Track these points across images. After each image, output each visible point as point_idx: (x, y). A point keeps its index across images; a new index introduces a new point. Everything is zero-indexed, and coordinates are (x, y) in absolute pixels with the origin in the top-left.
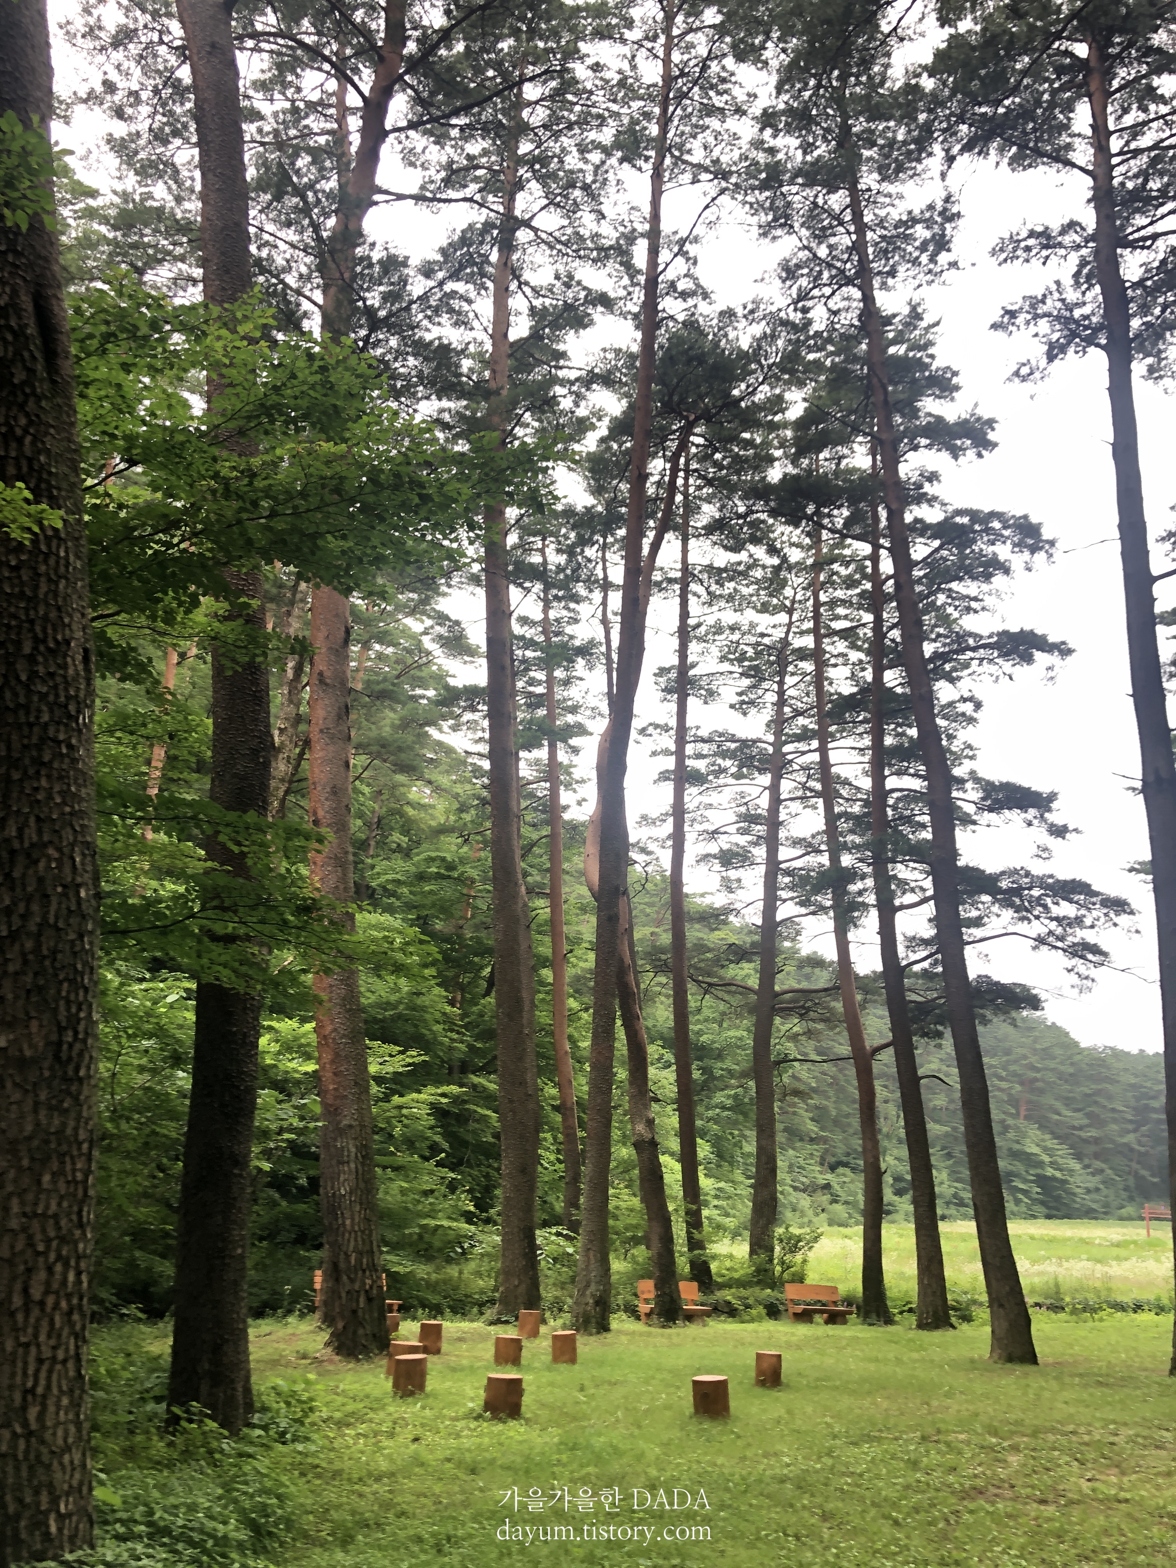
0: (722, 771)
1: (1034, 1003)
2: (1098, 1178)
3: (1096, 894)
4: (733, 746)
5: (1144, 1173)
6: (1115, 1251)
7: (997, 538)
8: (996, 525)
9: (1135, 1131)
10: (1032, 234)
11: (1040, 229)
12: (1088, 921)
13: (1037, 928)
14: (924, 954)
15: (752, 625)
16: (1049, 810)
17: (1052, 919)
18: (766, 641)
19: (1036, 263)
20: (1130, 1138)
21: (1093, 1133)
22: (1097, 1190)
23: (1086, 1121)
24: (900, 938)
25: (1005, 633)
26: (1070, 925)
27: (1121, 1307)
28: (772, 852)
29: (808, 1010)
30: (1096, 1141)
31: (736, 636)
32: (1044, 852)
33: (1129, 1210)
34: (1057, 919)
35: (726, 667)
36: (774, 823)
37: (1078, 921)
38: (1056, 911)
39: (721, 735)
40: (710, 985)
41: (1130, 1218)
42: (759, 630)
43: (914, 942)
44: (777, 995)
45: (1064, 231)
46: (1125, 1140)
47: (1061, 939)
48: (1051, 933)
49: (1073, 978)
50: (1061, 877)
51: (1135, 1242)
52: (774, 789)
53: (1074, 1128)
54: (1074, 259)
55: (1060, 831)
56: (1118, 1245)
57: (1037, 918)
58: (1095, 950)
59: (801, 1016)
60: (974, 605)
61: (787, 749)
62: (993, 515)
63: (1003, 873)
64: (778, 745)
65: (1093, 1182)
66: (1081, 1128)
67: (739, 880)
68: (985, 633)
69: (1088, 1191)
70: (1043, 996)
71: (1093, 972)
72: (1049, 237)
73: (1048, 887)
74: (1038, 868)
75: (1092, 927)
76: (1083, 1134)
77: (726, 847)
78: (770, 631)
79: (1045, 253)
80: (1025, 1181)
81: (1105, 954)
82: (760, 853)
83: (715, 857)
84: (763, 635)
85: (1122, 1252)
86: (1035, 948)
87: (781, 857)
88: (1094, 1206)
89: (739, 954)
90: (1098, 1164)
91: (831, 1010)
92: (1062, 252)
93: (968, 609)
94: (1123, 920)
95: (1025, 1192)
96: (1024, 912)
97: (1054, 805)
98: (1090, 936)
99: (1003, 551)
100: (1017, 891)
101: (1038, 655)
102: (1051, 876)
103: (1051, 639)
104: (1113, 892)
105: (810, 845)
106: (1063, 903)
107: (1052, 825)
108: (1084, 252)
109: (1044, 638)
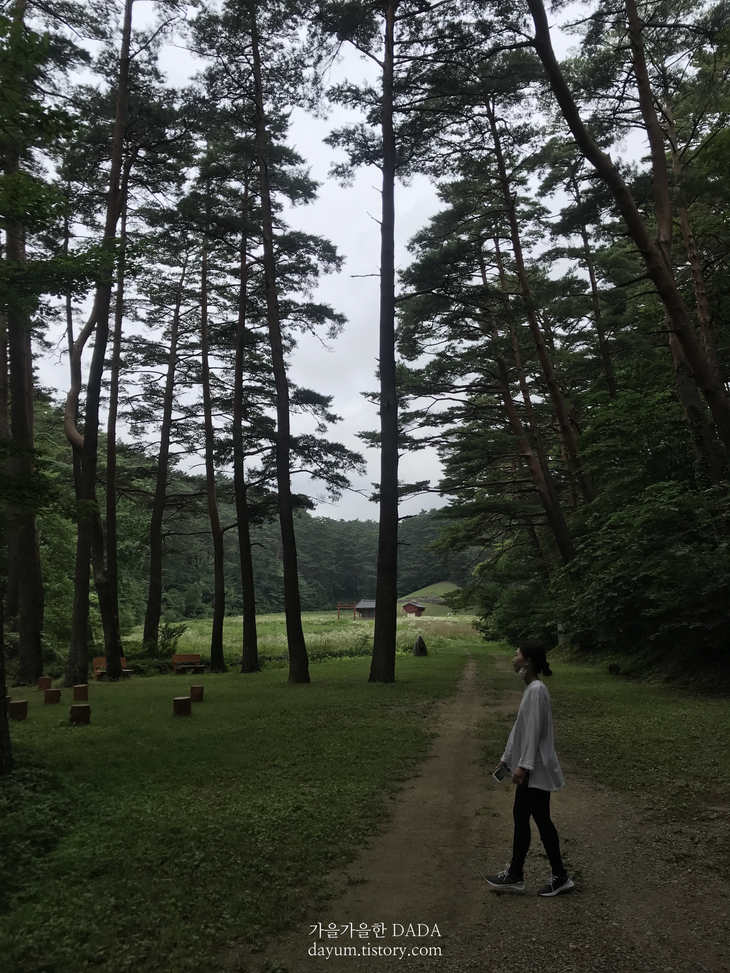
0: (135, 360)
1: (311, 506)
2: (315, 589)
3: (347, 451)
4: (144, 346)
5: (338, 585)
6: (325, 627)
7: (311, 250)
8: (312, 243)
9: (336, 563)
10: (349, 90)
11: (354, 88)
12: (341, 465)
13: (315, 467)
14: (257, 479)
15: (160, 272)
16: (327, 406)
17: (323, 463)
18: (167, 282)
19: (349, 106)
20: (333, 568)
21: (315, 565)
22: (314, 595)
23: (311, 559)
24: (245, 470)
25: (311, 305)
26: (331, 466)
27: (334, 655)
28: (168, 414)
29: (183, 505)
30: (316, 569)
31: (148, 277)
32: (322, 428)
33: (330, 605)
34: (326, 463)
35: (142, 297)
36: (169, 396)
37: (336, 465)
38: (325, 458)
39: (137, 339)
40: (124, 490)
41: (329, 610)
42: (164, 275)
43: (253, 473)
44: (167, 497)
45: (366, 93)
46: (330, 568)
47: (326, 473)
48: (322, 469)
49: (331, 494)
50: (330, 442)
51: (333, 622)
52: (170, 375)
53: (305, 562)
54: (369, 109)
55: (332, 418)
56: (325, 624)
57: (315, 461)
58: (343, 479)
59: (179, 509)
60: (296, 286)
61: (178, 352)
62: (312, 238)
63: (301, 438)
64: (173, 349)
65: (312, 591)
66: (308, 563)
67: (143, 428)
68: (300, 304)
69: (309, 596)
70: (314, 501)
71: (341, 490)
72: (358, 94)
73: (323, 446)
74: (318, 436)
75: (342, 468)
76: (309, 566)
77: (136, 408)
78: (170, 277)
79: (354, 101)
80: (277, 592)
81: (347, 481)
82: (160, 413)
83: (130, 414)
84: (165, 279)
85: (328, 628)
86: (312, 477)
87: (172, 418)
88: (312, 604)
89: (143, 473)
90: (315, 582)
91: (196, 506)
92: (364, 103)
93: (292, 288)
94: (358, 465)
95: (276, 598)
96: (308, 459)
97: (330, 403)
98: (340, 472)
99: (314, 259)
100: (307, 448)
101: (327, 320)
102: (325, 441)
103: (335, 312)
104: (355, 451)
105: (189, 411)
106: (329, 455)
107: (329, 415)
108: (375, 106)
109: (331, 310)
